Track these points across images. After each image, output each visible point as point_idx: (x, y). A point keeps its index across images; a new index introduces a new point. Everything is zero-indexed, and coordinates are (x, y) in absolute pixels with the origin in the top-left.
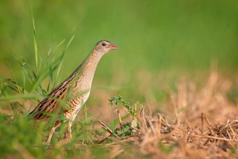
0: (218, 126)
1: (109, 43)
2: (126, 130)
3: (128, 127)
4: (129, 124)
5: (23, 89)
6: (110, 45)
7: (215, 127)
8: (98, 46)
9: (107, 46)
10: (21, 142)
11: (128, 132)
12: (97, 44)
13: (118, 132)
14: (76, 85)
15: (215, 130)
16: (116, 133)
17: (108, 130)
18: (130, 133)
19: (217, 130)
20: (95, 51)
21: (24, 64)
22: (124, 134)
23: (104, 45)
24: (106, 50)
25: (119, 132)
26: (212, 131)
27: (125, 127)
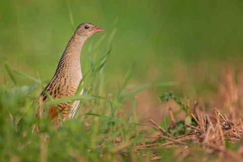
1: (92, 26)
2: (180, 128)
3: (181, 126)
4: (183, 122)
6: (93, 28)
8: (79, 30)
9: (90, 29)
10: (75, 146)
11: (182, 131)
12: (79, 27)
13: (171, 131)
14: (65, 82)
16: (169, 132)
17: (160, 130)
18: (184, 131)
20: (77, 36)
22: (178, 133)
23: (86, 28)
24: (89, 33)
25: (173, 131)
27: (178, 125)
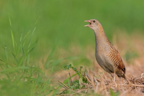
0: (133, 79)
3: (77, 83)
4: (77, 81)
5: (7, 64)
7: (131, 79)
11: (77, 86)
13: (71, 87)
15: (131, 81)
18: (79, 87)
19: (132, 81)
21: (6, 48)
22: (75, 88)
26: (129, 82)
27: (75, 83)
